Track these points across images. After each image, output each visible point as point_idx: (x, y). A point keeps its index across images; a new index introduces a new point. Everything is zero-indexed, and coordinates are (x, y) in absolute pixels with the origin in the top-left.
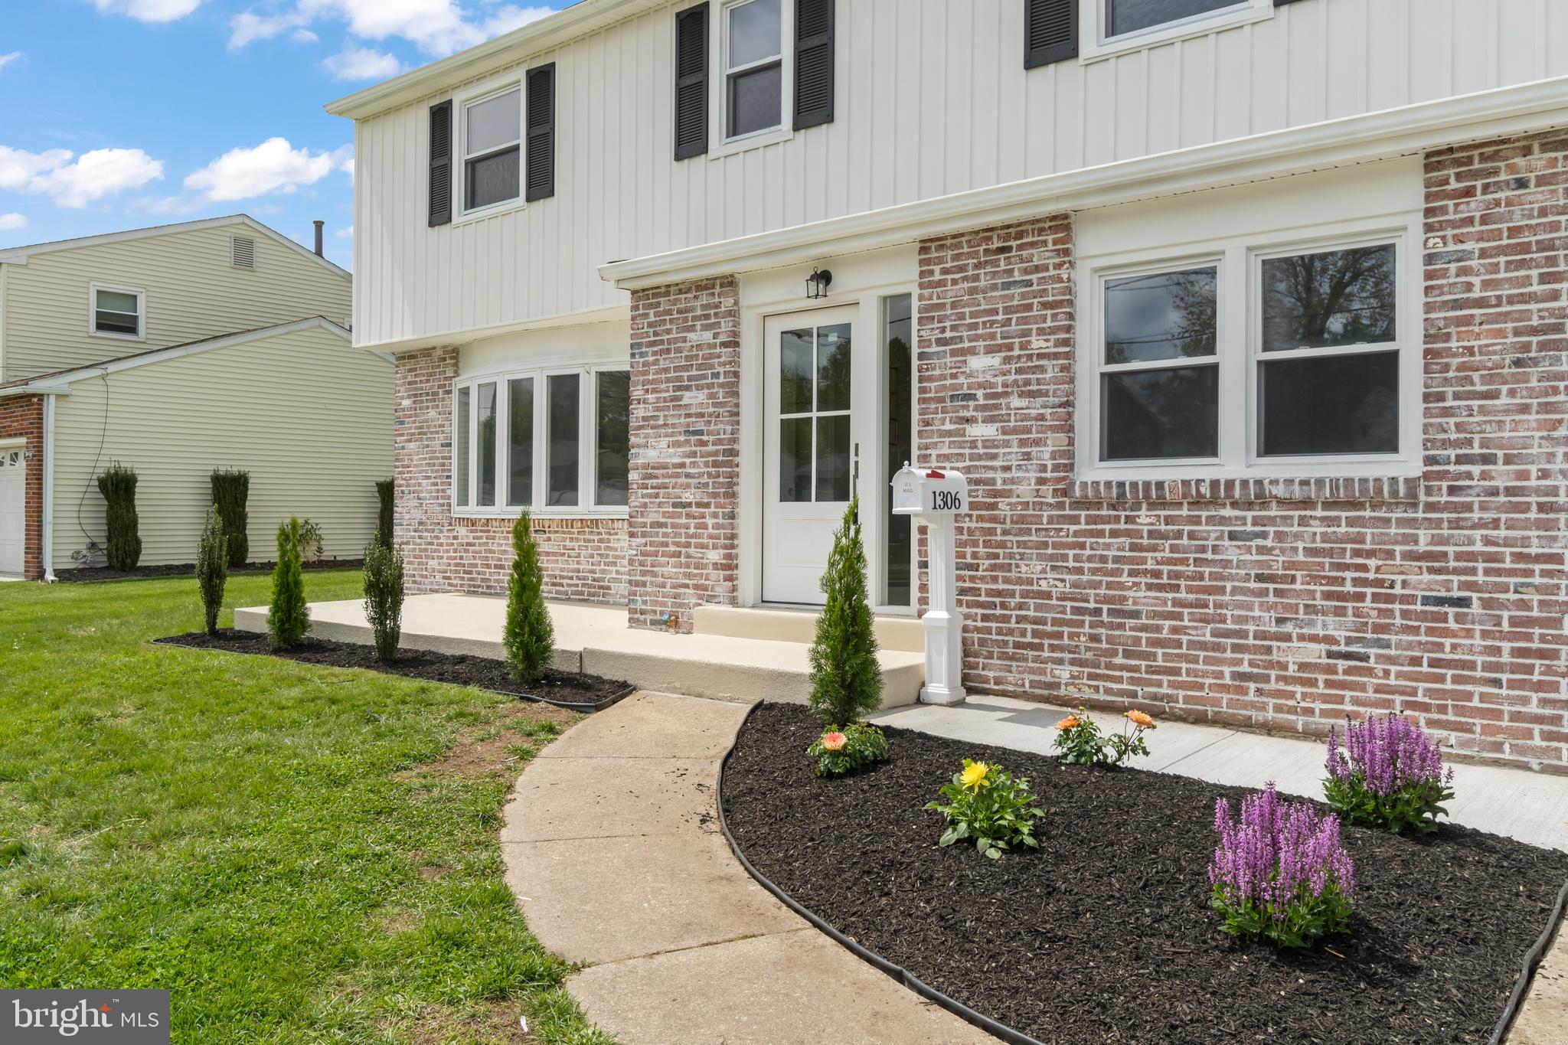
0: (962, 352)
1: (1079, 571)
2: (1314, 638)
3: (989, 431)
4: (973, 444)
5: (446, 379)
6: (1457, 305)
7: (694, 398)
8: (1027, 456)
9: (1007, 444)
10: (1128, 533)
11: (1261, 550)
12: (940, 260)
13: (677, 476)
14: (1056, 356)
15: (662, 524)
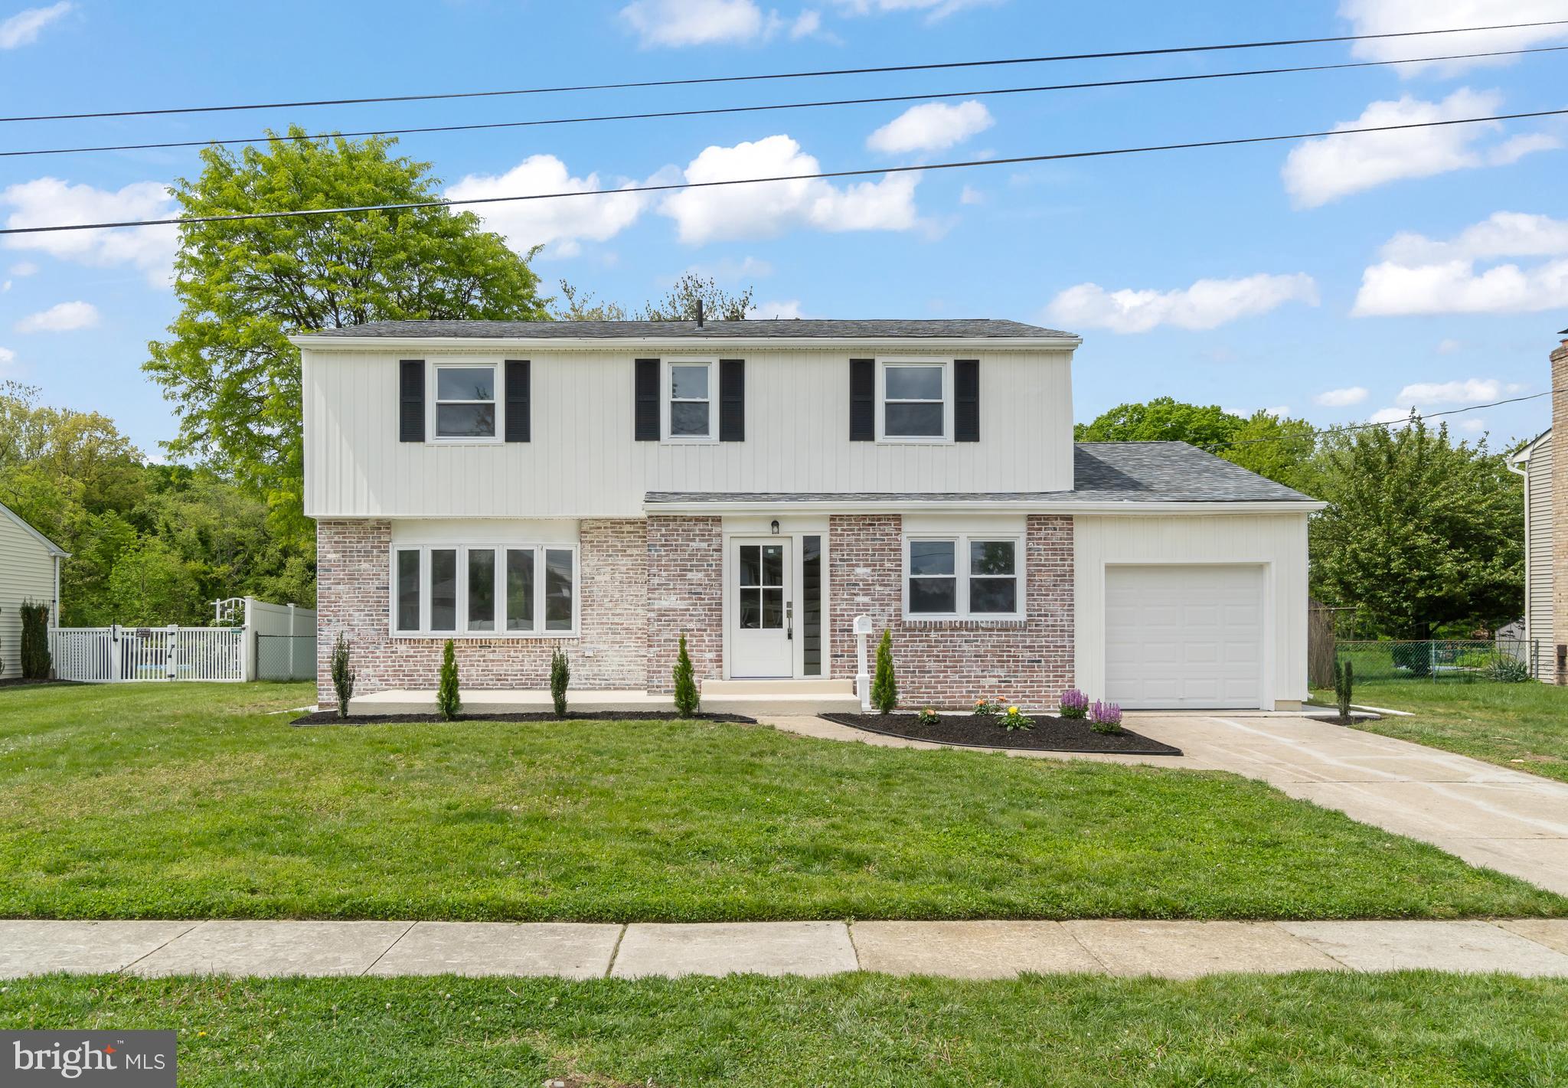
0: (852, 565)
1: (906, 656)
2: (994, 676)
3: (866, 599)
4: (858, 605)
6: (1037, 565)
7: (695, 576)
8: (883, 610)
9: (874, 605)
10: (926, 641)
11: (976, 646)
12: (841, 525)
13: (684, 615)
14: (896, 571)
15: (672, 641)
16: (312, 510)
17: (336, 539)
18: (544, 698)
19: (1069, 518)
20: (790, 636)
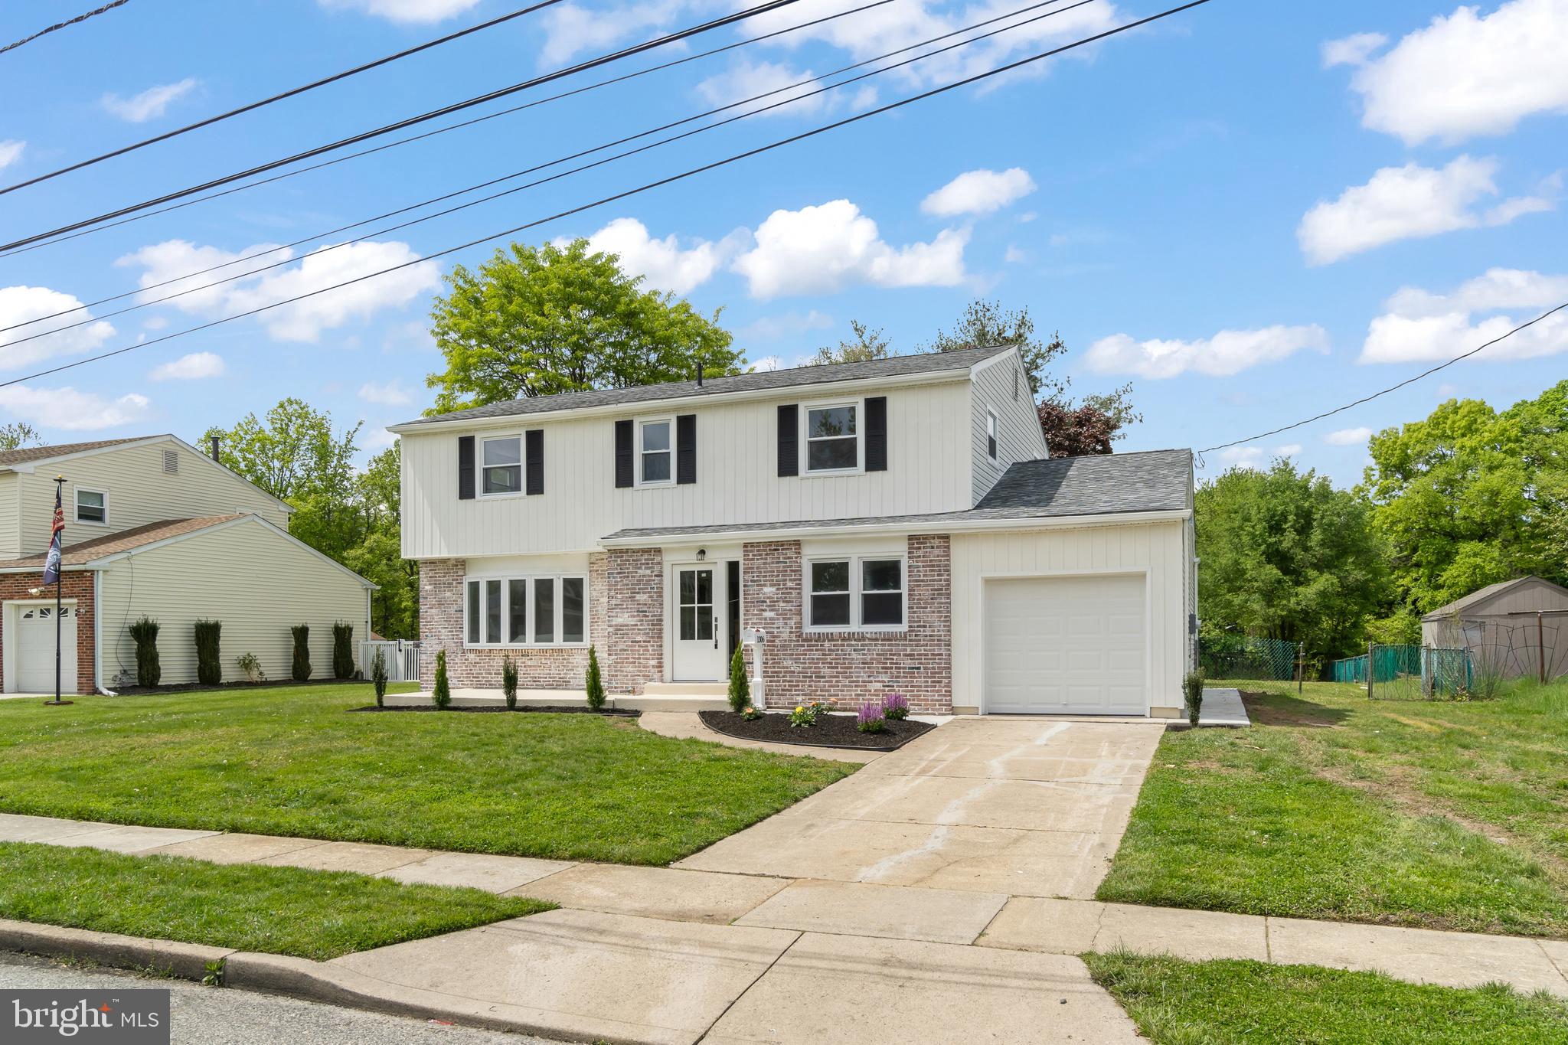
0: (761, 585)
1: (805, 663)
2: (879, 681)
3: (772, 614)
4: (766, 619)
5: (458, 576)
6: (917, 581)
7: (642, 597)
8: (786, 624)
9: (778, 619)
10: (821, 650)
11: (863, 654)
12: (751, 551)
13: (634, 629)
14: (796, 589)
15: (625, 650)
16: (406, 554)
17: (430, 575)
19: (946, 537)
20: (716, 647)
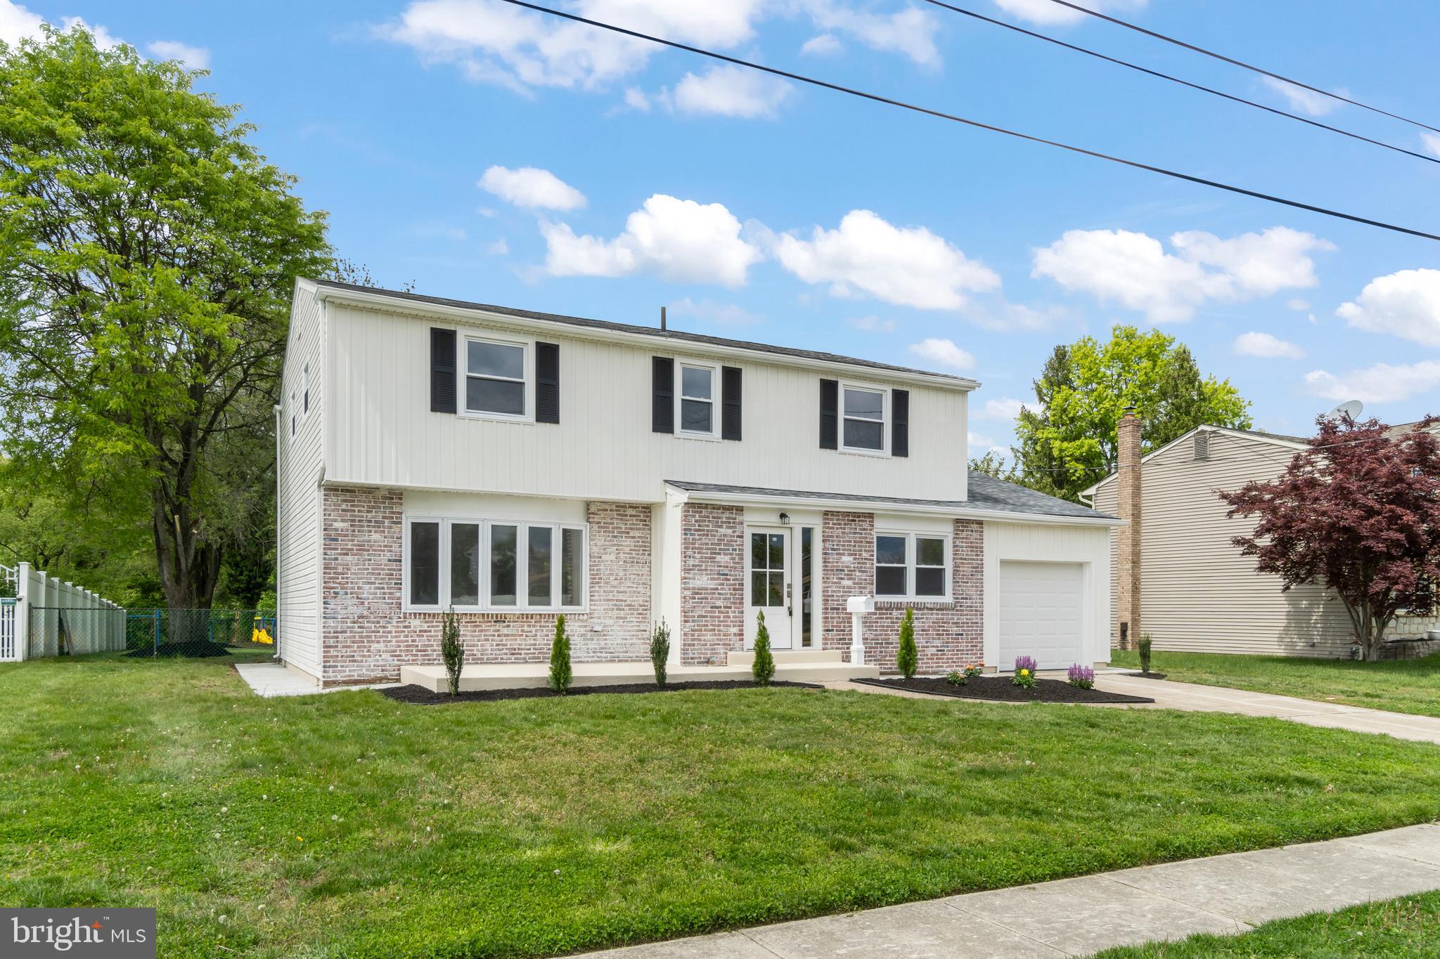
0: (840, 554)
1: (877, 631)
3: (849, 583)
4: (844, 587)
5: (393, 513)
6: (961, 559)
7: (722, 559)
8: (861, 592)
9: (855, 588)
10: (890, 618)
12: (832, 520)
14: (868, 559)
18: (647, 670)
19: (980, 523)
20: (791, 614)
